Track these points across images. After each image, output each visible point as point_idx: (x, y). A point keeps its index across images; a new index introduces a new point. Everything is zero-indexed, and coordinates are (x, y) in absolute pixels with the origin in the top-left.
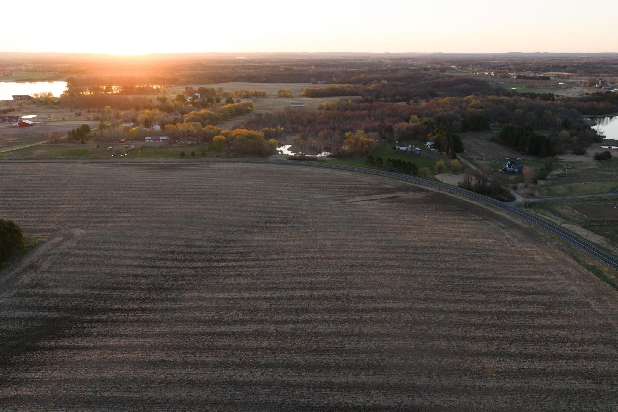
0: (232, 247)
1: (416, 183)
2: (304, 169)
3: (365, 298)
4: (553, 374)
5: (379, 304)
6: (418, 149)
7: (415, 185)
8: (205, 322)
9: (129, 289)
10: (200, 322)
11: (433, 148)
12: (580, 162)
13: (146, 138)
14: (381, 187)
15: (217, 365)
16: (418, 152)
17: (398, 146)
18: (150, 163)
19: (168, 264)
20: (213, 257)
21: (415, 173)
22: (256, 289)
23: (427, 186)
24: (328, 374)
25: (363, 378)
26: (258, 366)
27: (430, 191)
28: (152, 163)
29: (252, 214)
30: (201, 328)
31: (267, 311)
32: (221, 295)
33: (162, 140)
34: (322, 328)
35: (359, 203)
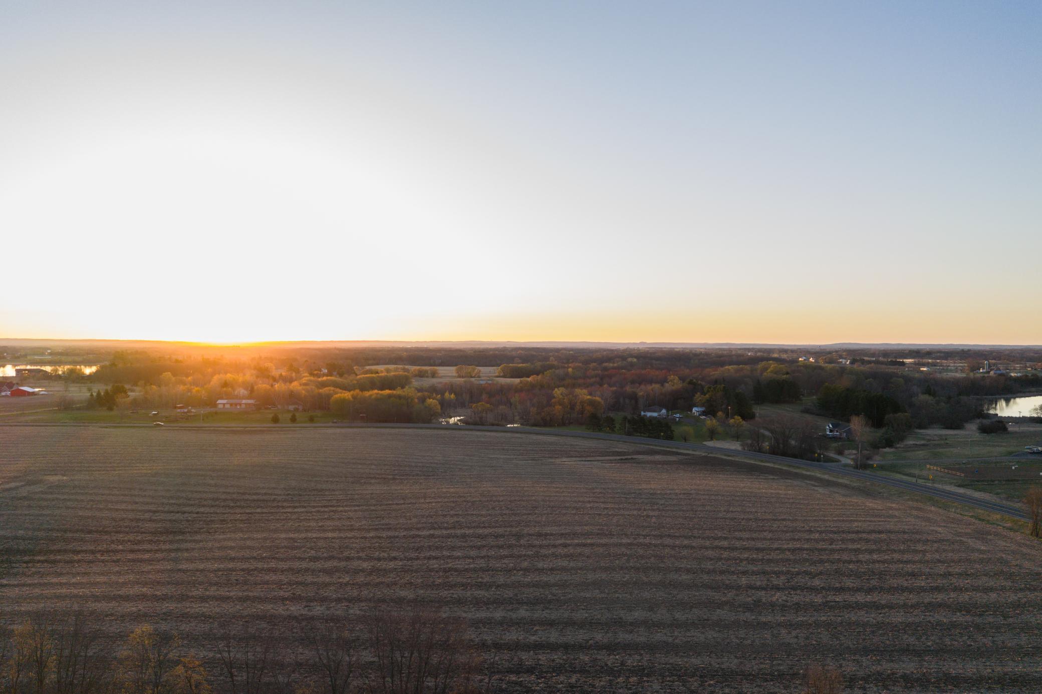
0: (325, 495)
1: (668, 447)
2: (478, 433)
3: (546, 535)
4: (891, 607)
5: (573, 539)
6: (678, 415)
7: (668, 449)
8: (244, 559)
9: (119, 532)
10: (233, 559)
11: (704, 415)
12: (955, 435)
13: (219, 401)
14: (608, 450)
15: (242, 600)
16: (677, 419)
17: (644, 412)
18: (216, 429)
19: (202, 510)
20: (285, 504)
21: (670, 437)
22: (352, 530)
23: (689, 450)
24: (455, 609)
25: (523, 613)
26: (323, 600)
27: (693, 455)
28: (219, 429)
29: (373, 467)
30: (231, 565)
31: (363, 549)
32: (283, 536)
33: (246, 404)
34: (459, 564)
35: (566, 463)
